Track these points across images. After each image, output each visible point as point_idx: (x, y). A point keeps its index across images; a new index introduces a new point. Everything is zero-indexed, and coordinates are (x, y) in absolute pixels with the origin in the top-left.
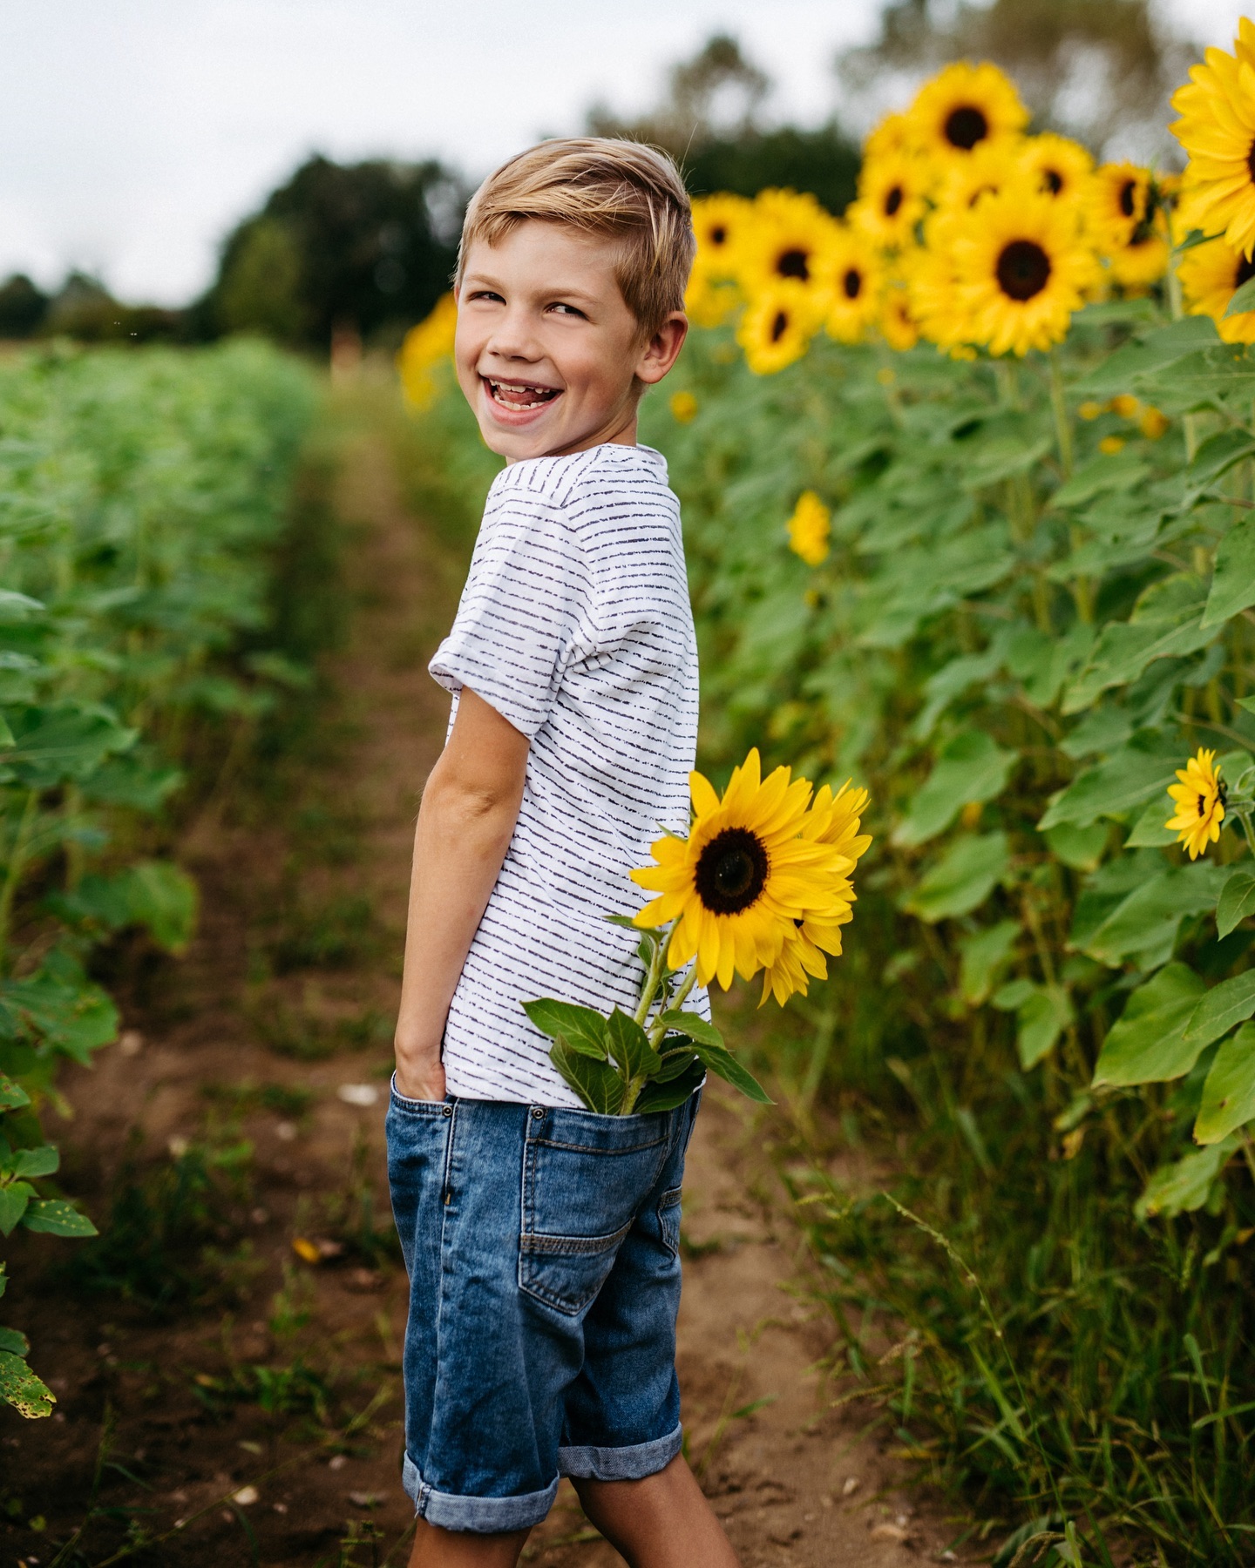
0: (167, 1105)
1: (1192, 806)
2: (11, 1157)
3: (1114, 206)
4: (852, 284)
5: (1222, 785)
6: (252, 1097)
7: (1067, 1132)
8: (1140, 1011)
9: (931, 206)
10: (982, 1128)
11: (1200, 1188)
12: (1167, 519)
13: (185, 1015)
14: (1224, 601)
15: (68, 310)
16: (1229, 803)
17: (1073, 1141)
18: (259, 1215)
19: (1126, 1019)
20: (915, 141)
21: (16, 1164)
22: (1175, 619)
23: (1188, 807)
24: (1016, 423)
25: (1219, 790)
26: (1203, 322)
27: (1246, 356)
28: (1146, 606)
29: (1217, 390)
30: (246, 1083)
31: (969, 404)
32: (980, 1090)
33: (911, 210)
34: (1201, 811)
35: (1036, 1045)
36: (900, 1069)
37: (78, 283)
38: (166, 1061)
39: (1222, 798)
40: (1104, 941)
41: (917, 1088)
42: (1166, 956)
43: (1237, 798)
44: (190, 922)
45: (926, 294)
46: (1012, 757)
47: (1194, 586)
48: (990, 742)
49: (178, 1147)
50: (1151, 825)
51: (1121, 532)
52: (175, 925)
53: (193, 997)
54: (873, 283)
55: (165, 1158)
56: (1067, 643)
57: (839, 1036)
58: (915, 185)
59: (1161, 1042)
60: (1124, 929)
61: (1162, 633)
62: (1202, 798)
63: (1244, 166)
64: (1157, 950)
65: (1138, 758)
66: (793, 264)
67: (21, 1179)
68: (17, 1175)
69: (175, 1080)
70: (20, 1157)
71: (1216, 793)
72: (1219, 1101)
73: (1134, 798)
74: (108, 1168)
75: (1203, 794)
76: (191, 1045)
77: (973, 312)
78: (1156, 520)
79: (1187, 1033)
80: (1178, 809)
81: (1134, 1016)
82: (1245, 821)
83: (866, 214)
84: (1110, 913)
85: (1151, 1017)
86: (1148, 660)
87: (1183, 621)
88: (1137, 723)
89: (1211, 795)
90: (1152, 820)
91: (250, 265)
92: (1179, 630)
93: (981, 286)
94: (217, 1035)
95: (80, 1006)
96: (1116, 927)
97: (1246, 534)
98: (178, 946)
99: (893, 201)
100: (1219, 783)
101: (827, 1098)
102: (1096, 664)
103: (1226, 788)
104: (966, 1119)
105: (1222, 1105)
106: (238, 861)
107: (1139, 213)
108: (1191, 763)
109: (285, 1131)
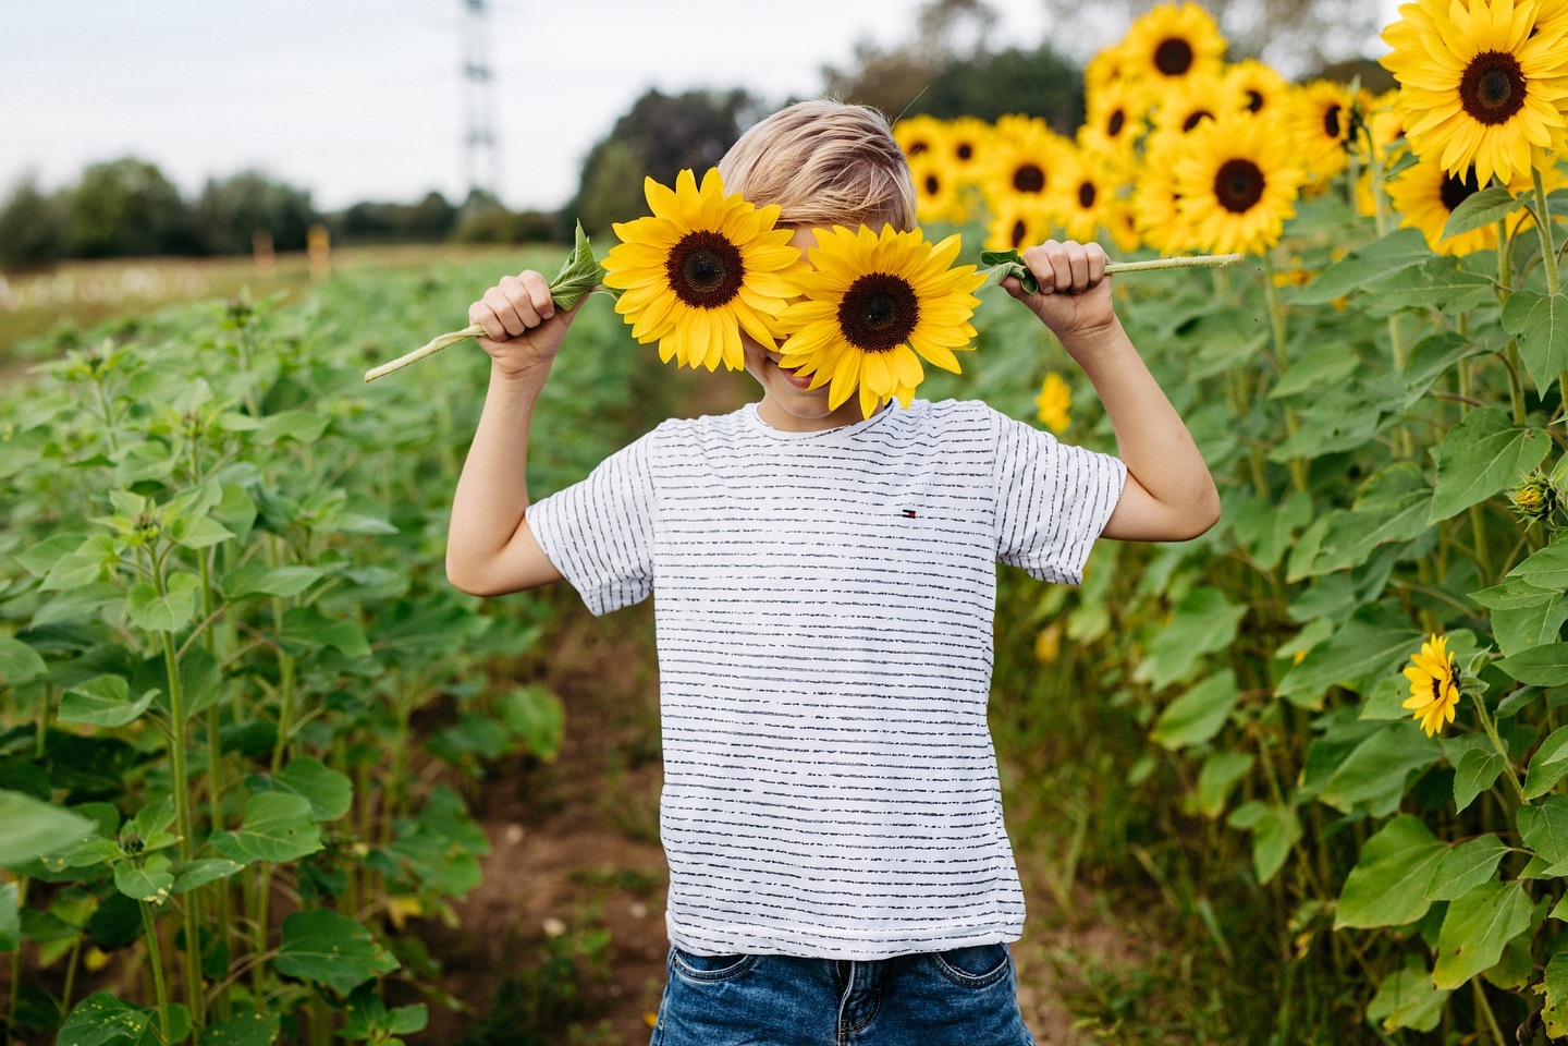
0: (544, 887)
1: (1427, 687)
2: (385, 1016)
3: (1321, 128)
4: (1087, 195)
5: (1456, 670)
6: (610, 882)
7: (1297, 934)
8: (1373, 859)
9: (1151, 126)
10: (1216, 912)
11: (1432, 1011)
12: (1384, 415)
13: (557, 807)
14: (1448, 499)
15: (470, 219)
16: (1463, 685)
17: (1303, 941)
18: (615, 991)
19: (1361, 867)
20: (1128, 70)
21: (389, 1021)
22: (1397, 506)
23: (1422, 687)
24: (1231, 318)
25: (1453, 675)
26: (1412, 235)
27: (1459, 267)
28: (1367, 494)
29: (1435, 301)
30: (607, 869)
31: (1189, 302)
32: (1214, 879)
33: (1131, 130)
34: (1437, 695)
35: (1268, 862)
36: (1144, 857)
37: (477, 196)
38: (544, 849)
39: (1456, 681)
40: (1336, 787)
41: (1157, 872)
42: (1394, 804)
43: (1469, 681)
44: (558, 735)
45: (1149, 206)
46: (1241, 611)
47: (1412, 475)
48: (1219, 596)
49: (554, 927)
50: (1384, 699)
51: (1342, 426)
52: (546, 737)
53: (565, 791)
54: (1105, 195)
55: (541, 938)
56: (1284, 509)
57: (1092, 824)
58: (1134, 110)
59: (1394, 887)
60: (1353, 778)
61: (1384, 519)
62: (1436, 683)
63: (1456, 94)
64: (1386, 798)
65: (1362, 629)
66: (1029, 179)
67: (394, 1036)
68: (392, 1031)
69: (548, 867)
70: (393, 1015)
71: (1450, 678)
72: (1455, 949)
73: (1362, 666)
74: (495, 948)
75: (1438, 678)
76: (564, 833)
77: (1195, 224)
78: (1375, 414)
79: (1428, 894)
80: (1413, 689)
81: (1369, 863)
82: (1478, 700)
83: (1093, 133)
84: (1341, 761)
85: (1384, 864)
86: (1373, 545)
87: (1403, 508)
88: (1360, 595)
89: (1444, 677)
90: (1383, 694)
91: (605, 178)
92: (1401, 515)
93: (1201, 201)
94: (583, 824)
95: (451, 853)
96: (1346, 776)
97: (1466, 435)
98: (548, 755)
99: (1116, 122)
100: (1452, 667)
101: (1082, 874)
102: (1325, 549)
103: (1459, 671)
104: (1204, 907)
105: (1458, 952)
106: (600, 671)
107: (1344, 134)
108: (1425, 647)
109: (638, 910)
